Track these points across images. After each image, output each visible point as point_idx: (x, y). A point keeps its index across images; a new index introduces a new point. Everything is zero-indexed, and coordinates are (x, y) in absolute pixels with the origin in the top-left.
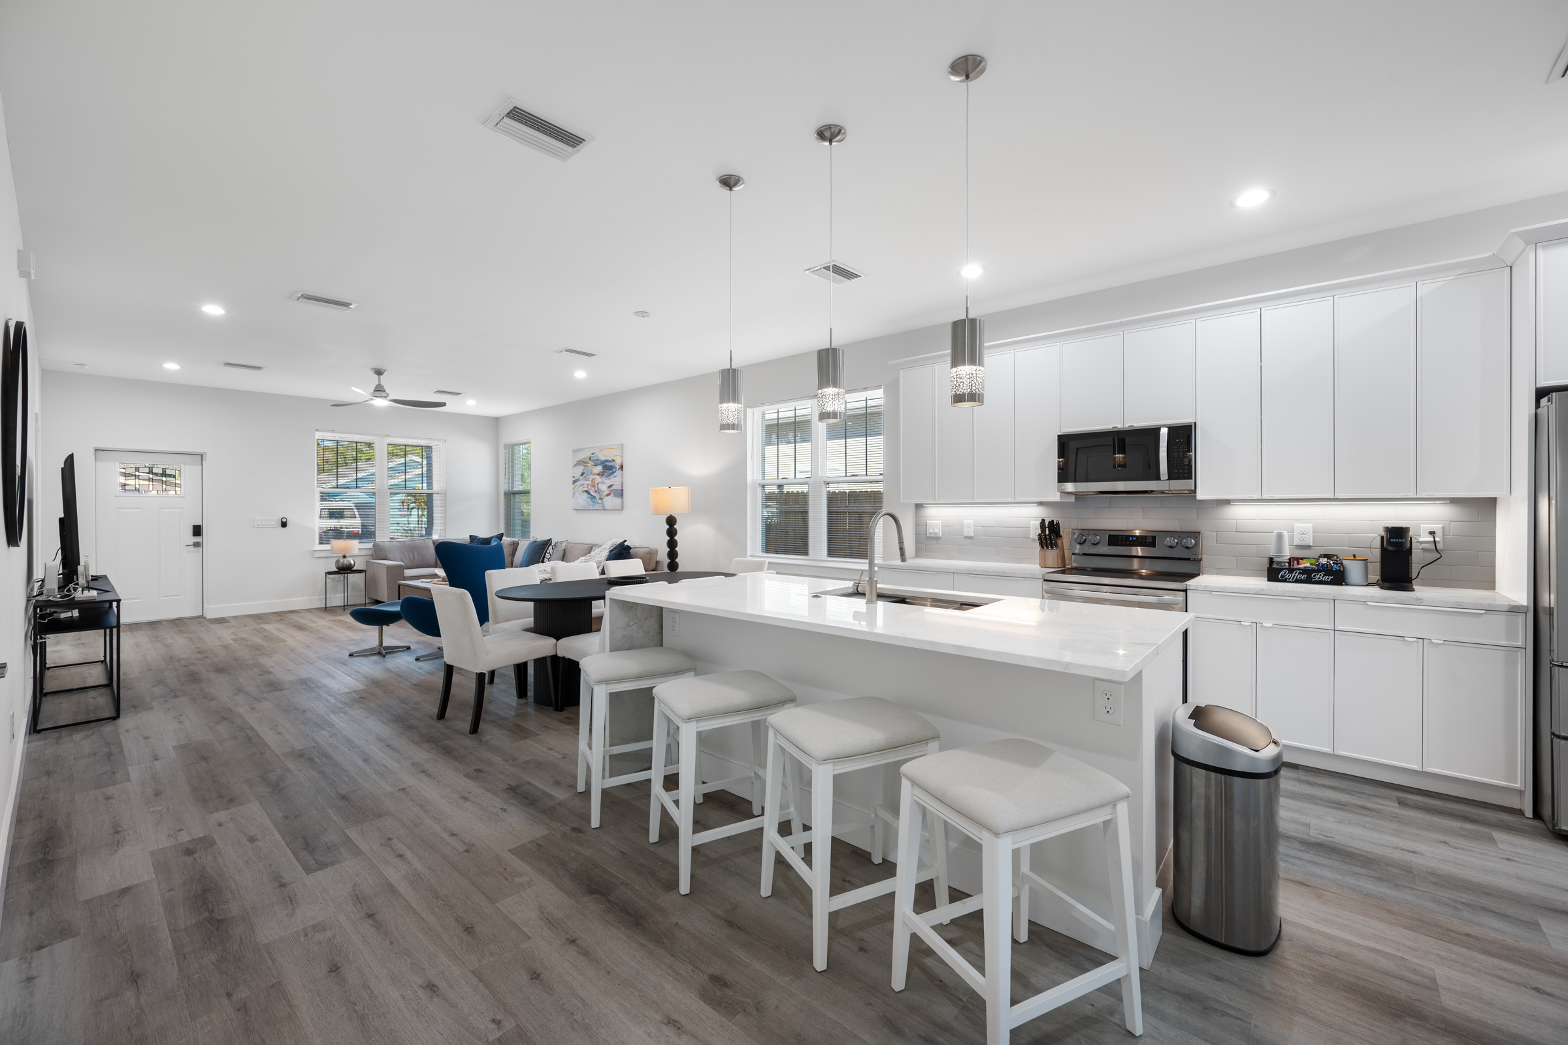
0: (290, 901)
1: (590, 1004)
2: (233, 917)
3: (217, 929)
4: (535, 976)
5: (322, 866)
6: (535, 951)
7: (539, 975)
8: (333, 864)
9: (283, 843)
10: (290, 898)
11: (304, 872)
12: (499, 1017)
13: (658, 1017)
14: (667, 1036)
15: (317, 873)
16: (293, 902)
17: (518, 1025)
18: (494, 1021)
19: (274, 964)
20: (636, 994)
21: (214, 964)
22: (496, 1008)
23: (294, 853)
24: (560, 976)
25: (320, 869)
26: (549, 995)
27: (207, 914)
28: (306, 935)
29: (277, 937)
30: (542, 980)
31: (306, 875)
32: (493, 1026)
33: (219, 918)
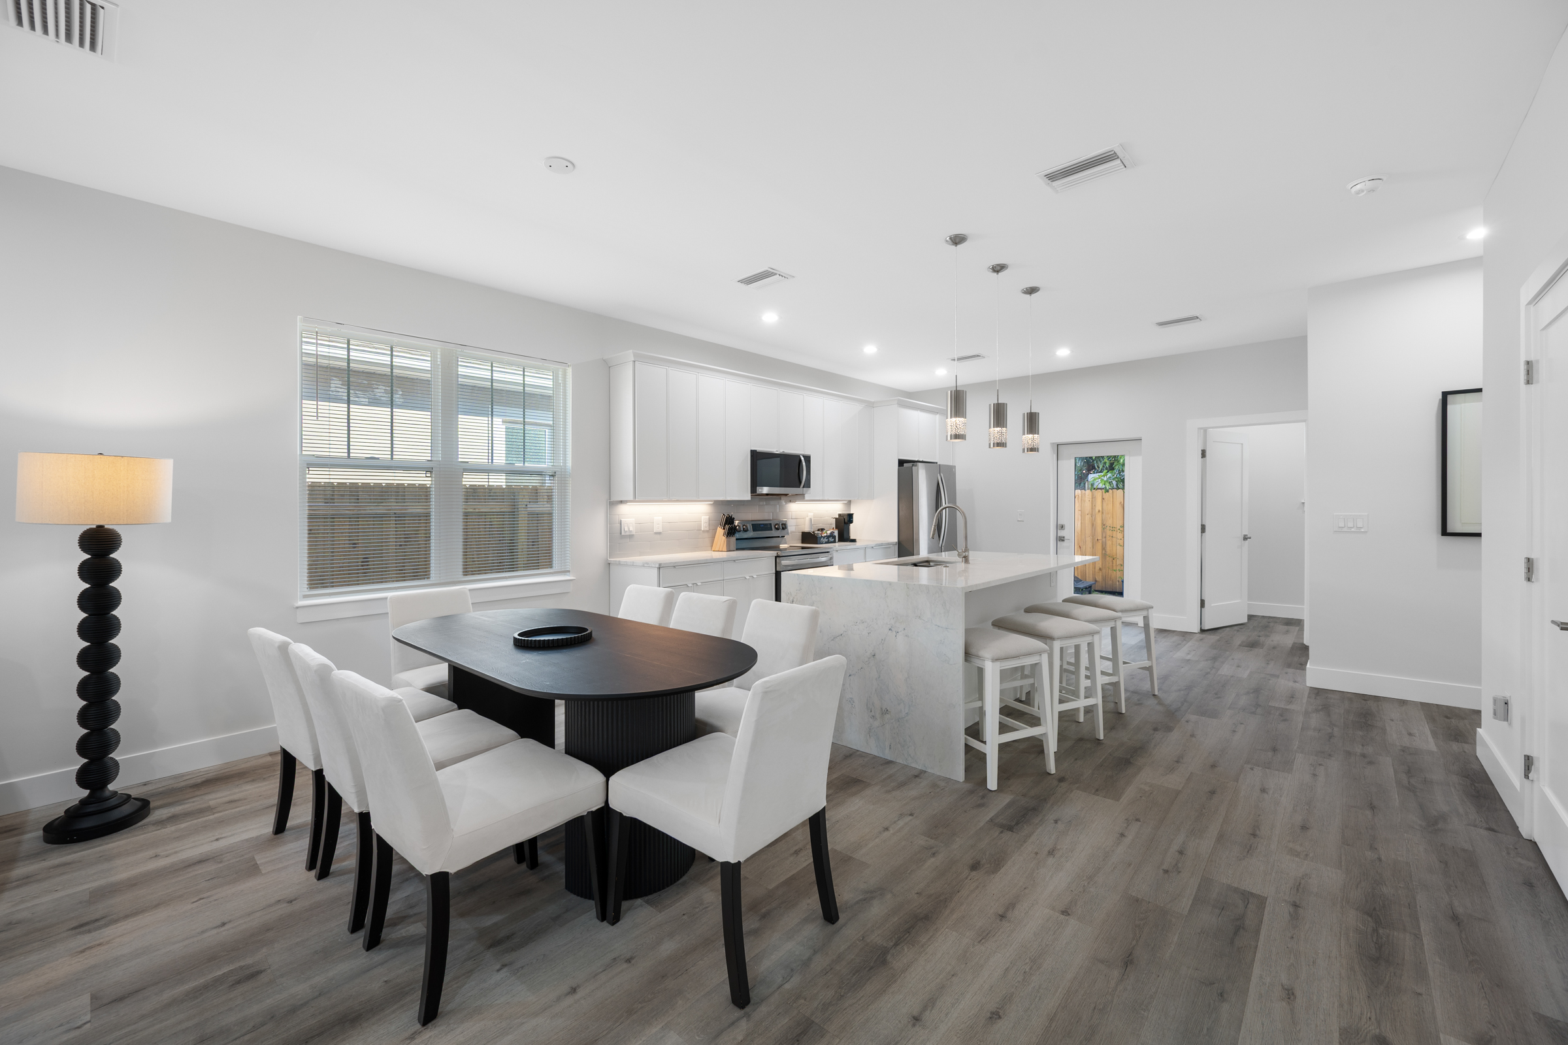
0: (1299, 887)
2: (1357, 910)
3: (1375, 909)
5: (1247, 896)
8: (1236, 890)
9: (1259, 955)
10: (1298, 889)
11: (1267, 903)
15: (1258, 892)
16: (1298, 884)
19: (1341, 855)
21: (1385, 884)
23: (1257, 932)
25: (1252, 894)
27: (1381, 931)
28: (1307, 855)
29: (1329, 868)
31: (1268, 899)
33: (1369, 919)
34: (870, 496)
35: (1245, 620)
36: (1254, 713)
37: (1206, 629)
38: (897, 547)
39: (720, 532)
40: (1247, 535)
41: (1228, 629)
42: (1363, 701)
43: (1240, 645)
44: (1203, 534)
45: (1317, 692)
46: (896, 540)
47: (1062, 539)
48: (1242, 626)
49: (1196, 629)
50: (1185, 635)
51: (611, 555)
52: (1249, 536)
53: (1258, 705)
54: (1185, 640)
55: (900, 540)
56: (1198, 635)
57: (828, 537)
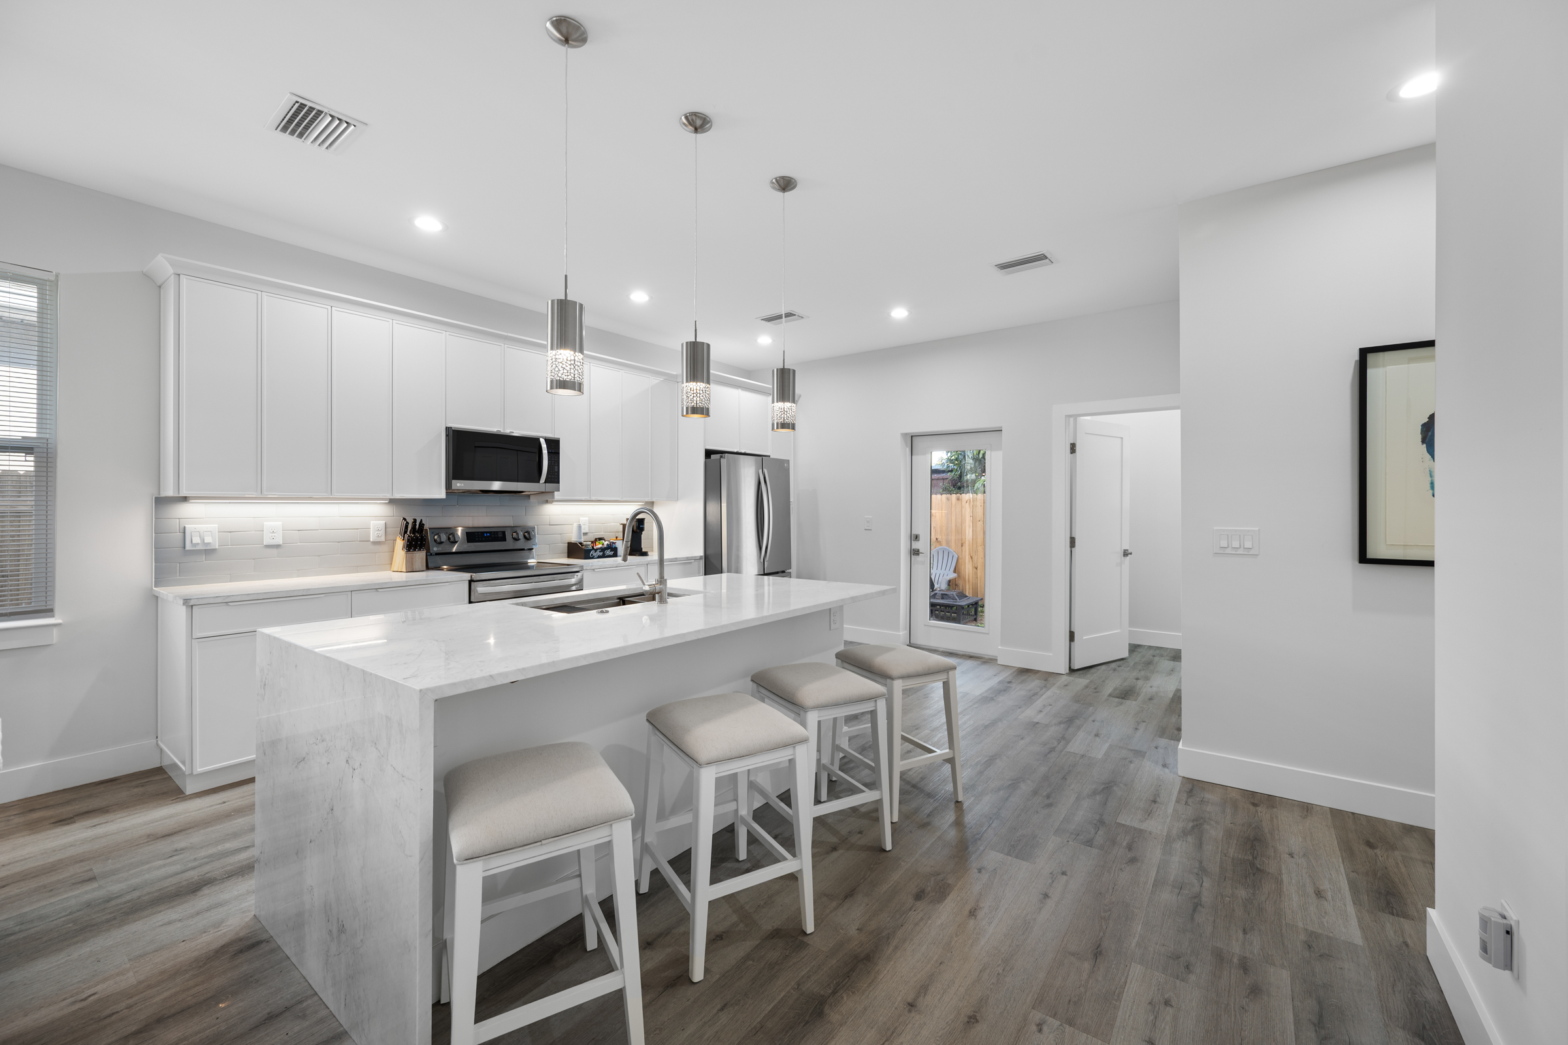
1: (983, 965)
4: (972, 1020)
6: (939, 1035)
7: (970, 1017)
12: (1034, 1028)
13: (972, 922)
14: (986, 914)
17: (1033, 1008)
18: (1040, 1031)
20: (956, 939)
22: (1027, 1036)
24: (963, 997)
26: (988, 999)
30: (974, 1012)
32: (1045, 1028)
34: (674, 496)
35: (1125, 654)
36: (1089, 843)
37: (1076, 668)
38: (702, 563)
39: (400, 543)
40: (1127, 550)
41: (1103, 667)
42: (1251, 807)
43: (1110, 695)
44: (1073, 549)
45: (1193, 787)
46: (701, 553)
47: (916, 552)
48: (1121, 662)
49: (1063, 668)
50: (1048, 677)
51: (159, 581)
52: (1130, 551)
53: (1102, 822)
54: (1045, 686)
55: (708, 553)
56: (1065, 678)
57: (603, 550)
